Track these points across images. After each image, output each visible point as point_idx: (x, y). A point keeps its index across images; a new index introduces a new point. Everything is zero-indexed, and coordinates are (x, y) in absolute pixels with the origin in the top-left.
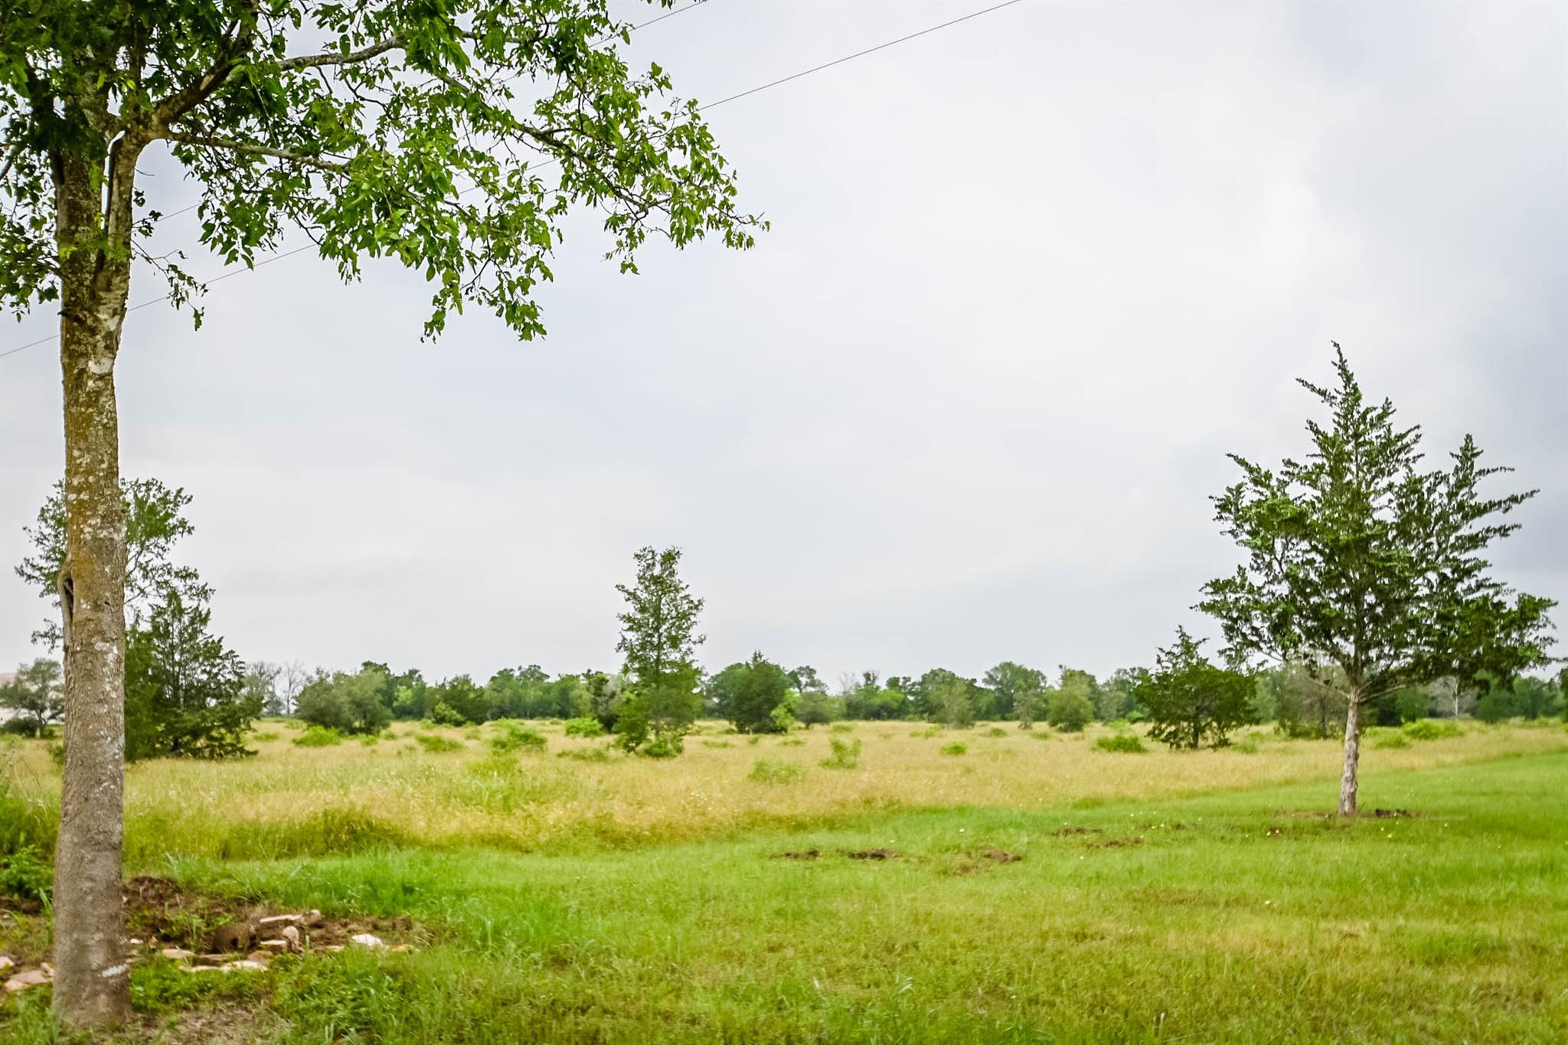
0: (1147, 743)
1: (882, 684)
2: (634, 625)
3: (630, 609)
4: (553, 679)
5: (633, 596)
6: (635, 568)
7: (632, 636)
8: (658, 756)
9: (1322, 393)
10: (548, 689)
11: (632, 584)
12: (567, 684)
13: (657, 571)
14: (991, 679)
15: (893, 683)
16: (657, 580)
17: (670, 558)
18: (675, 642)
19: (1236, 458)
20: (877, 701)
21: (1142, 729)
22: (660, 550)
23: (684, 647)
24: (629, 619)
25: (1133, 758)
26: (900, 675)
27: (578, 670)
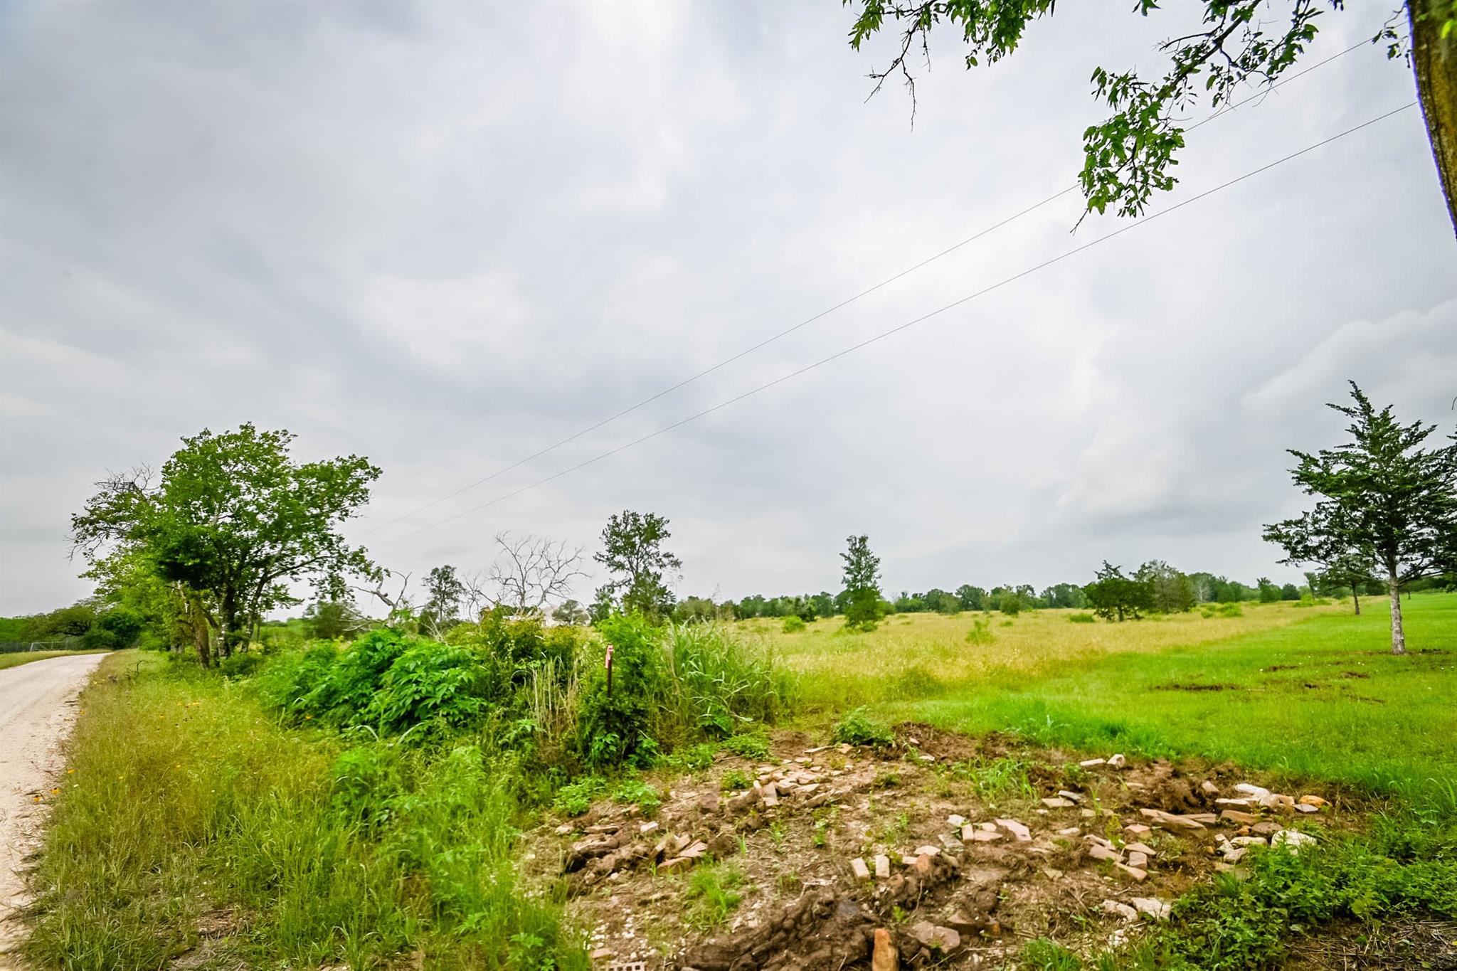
0: (1095, 617)
1: (910, 596)
2: (849, 572)
3: (847, 564)
4: (767, 600)
5: (848, 558)
6: (848, 545)
7: (849, 577)
8: (866, 631)
9: (1345, 410)
10: (767, 604)
11: (847, 553)
12: (774, 601)
13: (858, 546)
14: (959, 593)
15: (915, 596)
16: (857, 550)
17: (863, 540)
18: (868, 578)
19: (1293, 452)
20: (909, 604)
21: (1090, 612)
22: (859, 536)
23: (873, 580)
24: (847, 568)
25: (1089, 625)
26: (918, 592)
27: (778, 596)
